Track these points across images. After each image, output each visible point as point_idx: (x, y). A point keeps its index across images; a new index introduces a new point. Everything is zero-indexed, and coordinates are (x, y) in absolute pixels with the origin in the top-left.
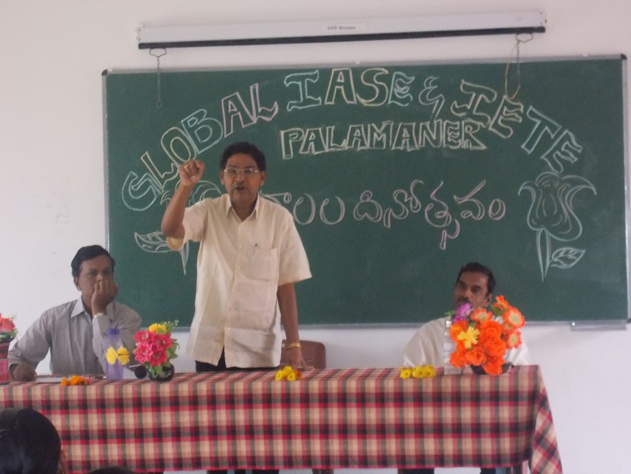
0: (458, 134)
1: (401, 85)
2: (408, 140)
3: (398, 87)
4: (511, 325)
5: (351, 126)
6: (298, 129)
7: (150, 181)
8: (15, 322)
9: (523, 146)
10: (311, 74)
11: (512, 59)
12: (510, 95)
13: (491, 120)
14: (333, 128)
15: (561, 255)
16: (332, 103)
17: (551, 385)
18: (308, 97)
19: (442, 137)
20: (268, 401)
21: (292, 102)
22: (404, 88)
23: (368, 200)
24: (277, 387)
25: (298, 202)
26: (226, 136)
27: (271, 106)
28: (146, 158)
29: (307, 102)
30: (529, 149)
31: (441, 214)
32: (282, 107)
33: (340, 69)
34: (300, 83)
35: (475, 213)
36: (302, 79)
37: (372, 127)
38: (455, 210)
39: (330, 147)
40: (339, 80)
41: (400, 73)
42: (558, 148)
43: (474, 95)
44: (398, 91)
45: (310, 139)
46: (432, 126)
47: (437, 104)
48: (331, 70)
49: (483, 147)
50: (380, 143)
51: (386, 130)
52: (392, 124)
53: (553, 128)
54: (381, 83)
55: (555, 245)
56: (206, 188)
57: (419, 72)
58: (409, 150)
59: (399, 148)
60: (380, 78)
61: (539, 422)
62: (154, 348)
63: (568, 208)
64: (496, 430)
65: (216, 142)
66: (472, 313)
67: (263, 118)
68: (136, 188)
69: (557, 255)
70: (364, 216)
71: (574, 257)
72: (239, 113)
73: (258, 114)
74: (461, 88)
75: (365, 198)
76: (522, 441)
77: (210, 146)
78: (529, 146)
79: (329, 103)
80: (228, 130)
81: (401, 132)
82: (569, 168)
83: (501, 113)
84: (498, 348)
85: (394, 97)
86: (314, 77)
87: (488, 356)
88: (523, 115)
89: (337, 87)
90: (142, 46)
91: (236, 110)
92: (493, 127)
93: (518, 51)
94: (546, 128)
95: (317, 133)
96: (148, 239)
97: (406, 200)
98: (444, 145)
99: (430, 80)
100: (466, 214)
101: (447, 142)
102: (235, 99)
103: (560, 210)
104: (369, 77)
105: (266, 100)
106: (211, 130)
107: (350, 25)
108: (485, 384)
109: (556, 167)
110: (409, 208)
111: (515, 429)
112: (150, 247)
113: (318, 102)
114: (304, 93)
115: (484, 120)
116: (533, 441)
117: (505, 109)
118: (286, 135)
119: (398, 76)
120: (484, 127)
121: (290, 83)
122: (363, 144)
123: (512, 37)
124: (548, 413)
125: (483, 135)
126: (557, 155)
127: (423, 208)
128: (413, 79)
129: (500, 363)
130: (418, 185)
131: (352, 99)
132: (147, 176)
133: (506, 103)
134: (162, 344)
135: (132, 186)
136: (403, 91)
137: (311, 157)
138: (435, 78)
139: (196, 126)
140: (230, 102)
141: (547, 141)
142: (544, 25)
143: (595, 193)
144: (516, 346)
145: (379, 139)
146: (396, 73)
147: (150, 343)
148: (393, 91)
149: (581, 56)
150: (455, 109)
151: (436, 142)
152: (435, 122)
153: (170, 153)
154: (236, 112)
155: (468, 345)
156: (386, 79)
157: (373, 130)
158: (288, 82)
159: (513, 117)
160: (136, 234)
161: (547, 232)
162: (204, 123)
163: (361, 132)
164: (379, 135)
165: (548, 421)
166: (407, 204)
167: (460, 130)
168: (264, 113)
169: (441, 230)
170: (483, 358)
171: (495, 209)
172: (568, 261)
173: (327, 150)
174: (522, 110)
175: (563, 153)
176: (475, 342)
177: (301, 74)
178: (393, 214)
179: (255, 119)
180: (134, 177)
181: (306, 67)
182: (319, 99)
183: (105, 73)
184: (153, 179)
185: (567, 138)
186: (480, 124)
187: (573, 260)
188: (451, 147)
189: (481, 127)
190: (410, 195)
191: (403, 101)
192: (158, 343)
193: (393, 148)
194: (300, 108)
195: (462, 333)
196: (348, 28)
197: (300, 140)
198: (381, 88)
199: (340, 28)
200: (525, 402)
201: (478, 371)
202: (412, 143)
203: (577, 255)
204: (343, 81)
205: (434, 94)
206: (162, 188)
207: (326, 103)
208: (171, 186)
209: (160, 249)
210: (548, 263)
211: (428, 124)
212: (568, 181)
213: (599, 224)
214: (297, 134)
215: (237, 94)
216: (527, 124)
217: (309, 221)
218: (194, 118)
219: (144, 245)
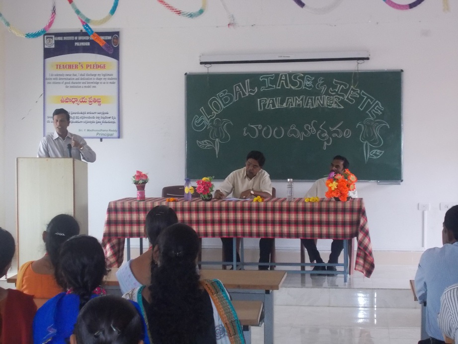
1: (309, 81)
3: (307, 81)
4: (351, 181)
5: (287, 98)
6: (265, 98)
7: (203, 119)
8: (148, 175)
9: (359, 107)
10: (271, 75)
11: (355, 70)
12: (354, 86)
13: (346, 96)
14: (280, 98)
15: (374, 153)
16: (280, 88)
17: (367, 206)
18: (270, 85)
19: (325, 103)
20: (250, 210)
21: (263, 87)
23: (294, 128)
24: (254, 204)
25: (264, 129)
26: (235, 101)
27: (254, 89)
28: (202, 110)
29: (269, 87)
30: (362, 108)
31: (324, 135)
32: (259, 89)
33: (283, 74)
34: (266, 79)
35: (338, 135)
36: (267, 77)
37: (296, 98)
38: (330, 133)
41: (308, 76)
42: (374, 108)
43: (339, 85)
44: (307, 83)
45: (270, 103)
46: (321, 98)
47: (324, 89)
48: (279, 74)
49: (342, 107)
50: (299, 105)
51: (302, 100)
52: (304, 97)
53: (372, 100)
54: (300, 80)
55: (371, 149)
56: (227, 122)
57: (316, 75)
58: (311, 108)
59: (307, 107)
60: (300, 78)
61: (362, 221)
62: (204, 187)
63: (377, 133)
64: (344, 224)
65: (231, 103)
66: (335, 175)
67: (251, 94)
69: (372, 153)
70: (292, 135)
72: (241, 91)
73: (249, 92)
74: (334, 82)
75: (292, 128)
76: (354, 229)
77: (229, 105)
78: (361, 107)
80: (236, 99)
81: (308, 101)
82: (378, 116)
83: (350, 93)
84: (346, 190)
85: (305, 86)
86: (272, 77)
87: (341, 193)
88: (359, 94)
89: (282, 81)
90: (201, 63)
92: (347, 99)
93: (358, 67)
94: (369, 100)
95: (273, 100)
96: (202, 143)
100: (334, 135)
101: (327, 105)
102: (239, 86)
103: (374, 134)
104: (295, 77)
105: (252, 86)
106: (229, 98)
108: (340, 205)
109: (373, 116)
110: (311, 132)
111: (352, 224)
112: (203, 146)
114: (268, 84)
115: (343, 96)
116: (359, 229)
117: (352, 91)
118: (260, 101)
120: (343, 99)
122: (292, 105)
123: (356, 61)
124: (365, 217)
125: (342, 102)
126: (373, 111)
127: (317, 132)
128: (313, 78)
129: (346, 197)
130: (315, 123)
131: (288, 86)
132: (202, 117)
133: (352, 89)
134: (207, 186)
135: (197, 121)
136: (309, 83)
137: (270, 110)
138: (322, 78)
139: (223, 97)
140: (237, 87)
141: (369, 105)
142: (369, 57)
143: (389, 127)
144: (353, 190)
145: (299, 103)
146: (306, 76)
147: (203, 185)
148: (305, 83)
149: (384, 70)
151: (323, 105)
152: (322, 96)
153: (212, 107)
154: (239, 91)
155: (333, 189)
156: (302, 78)
158: (261, 79)
159: (355, 95)
160: (197, 141)
161: (368, 143)
162: (226, 95)
163: (291, 100)
164: (299, 101)
165: (365, 221)
166: (310, 130)
167: (333, 100)
168: (251, 92)
169: (324, 141)
170: (339, 194)
171: (346, 133)
172: (375, 155)
173: (277, 107)
174: (359, 92)
175: (376, 110)
176: (336, 188)
178: (304, 135)
179: (247, 94)
180: (197, 117)
181: (269, 73)
182: (274, 86)
183: (186, 74)
184: (205, 118)
185: (377, 104)
186: (341, 97)
187: (379, 155)
188: (329, 107)
190: (311, 127)
191: (311, 87)
192: (206, 185)
193: (305, 107)
194: (266, 90)
195: (331, 184)
196: (287, 57)
197: (266, 103)
198: (301, 83)
199: (284, 57)
200: (356, 213)
201: (337, 200)
202: (312, 105)
203: (381, 153)
204: (284, 79)
205: (322, 85)
206: (208, 122)
207: (277, 88)
208: (212, 121)
209: (207, 147)
210: (368, 156)
211: (319, 97)
212: (378, 122)
213: (390, 140)
214: (265, 100)
215: (240, 83)
216: (361, 98)
217: (269, 137)
218: (222, 93)
219: (201, 146)
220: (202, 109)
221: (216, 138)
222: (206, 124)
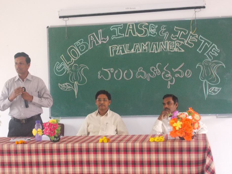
0: (174, 46)
1: (153, 29)
2: (155, 49)
3: (151, 29)
4: (195, 120)
5: (135, 44)
6: (116, 45)
7: (64, 65)
9: (198, 50)
10: (120, 25)
11: (193, 18)
12: (193, 32)
13: (186, 41)
14: (128, 45)
15: (212, 90)
16: (128, 36)
17: (212, 145)
18: (119, 34)
19: (168, 47)
20: (95, 151)
21: (113, 36)
22: (154, 30)
23: (141, 71)
24: (99, 145)
25: (116, 72)
26: (90, 49)
27: (106, 38)
28: (62, 57)
29: (119, 36)
31: (168, 76)
32: (110, 38)
33: (130, 24)
34: (116, 29)
35: (180, 75)
36: (117, 27)
38: (173, 74)
39: (127, 52)
40: (130, 28)
41: (152, 24)
42: (211, 50)
43: (179, 32)
44: (152, 31)
45: (120, 49)
46: (164, 43)
47: (166, 35)
48: (127, 24)
49: (183, 51)
50: (145, 50)
51: (148, 45)
52: (150, 43)
53: (209, 43)
54: (145, 28)
55: (210, 86)
56: (84, 67)
57: (159, 24)
58: (156, 52)
59: (152, 52)
60: (145, 27)
61: (208, 161)
63: (215, 73)
64: (189, 164)
65: (87, 51)
67: (103, 42)
68: (59, 68)
69: (211, 90)
70: (140, 76)
71: (217, 91)
72: (95, 40)
73: (101, 40)
74: (175, 29)
75: (140, 70)
76: (200, 168)
77: (85, 52)
78: (200, 50)
79: (127, 36)
80: (91, 47)
81: (153, 46)
82: (215, 58)
83: (189, 38)
84: (190, 130)
85: (150, 33)
86: (121, 27)
87: (186, 133)
88: (198, 39)
89: (129, 30)
90: (60, 17)
91: (93, 39)
92: (186, 43)
93: (195, 15)
94: (206, 43)
95: (122, 47)
96: (63, 86)
97: (155, 71)
99: (163, 27)
100: (177, 75)
101: (170, 49)
102: (93, 35)
103: (212, 74)
104: (141, 26)
105: (104, 35)
106: (85, 46)
107: (134, 7)
109: (210, 58)
110: (156, 73)
111: (197, 163)
112: (64, 88)
113: (123, 36)
115: (183, 41)
116: (205, 168)
117: (191, 37)
118: (111, 48)
119: (151, 26)
120: (183, 43)
121: (113, 29)
122: (139, 50)
123: (193, 10)
124: (211, 157)
125: (183, 46)
126: (210, 53)
127: (161, 73)
128: (157, 26)
129: (191, 136)
130: (159, 65)
131: (135, 34)
132: (63, 63)
133: (191, 35)
135: (58, 67)
136: (153, 31)
137: (120, 55)
138: (165, 26)
139: (80, 45)
140: (91, 36)
141: (206, 48)
142: (205, 6)
143: (225, 67)
144: (198, 129)
145: (145, 49)
146: (151, 24)
147: (49, 127)
148: (150, 31)
149: (219, 17)
150: (172, 37)
151: (166, 49)
152: (165, 42)
153: (71, 55)
154: (93, 40)
155: (177, 128)
156: (147, 27)
157: (143, 45)
158: (112, 29)
159: (194, 39)
160: (59, 84)
161: (207, 81)
162: (82, 44)
163: (138, 46)
164: (145, 47)
165: (211, 160)
166: (155, 72)
168: (104, 40)
169: (168, 81)
170: (184, 134)
171: (187, 74)
172: (215, 92)
173: (126, 53)
174: (197, 37)
175: (213, 52)
176: (180, 127)
177: (117, 26)
178: (150, 76)
179: (100, 42)
180: (58, 64)
181: (118, 23)
182: (123, 34)
183: (48, 27)
184: (65, 64)
185: (214, 47)
186: (182, 42)
187: (217, 92)
188: (171, 51)
189: (182, 43)
190: (156, 69)
191: (154, 35)
192: (52, 127)
193: (150, 52)
194: (116, 38)
195: (175, 123)
196: (133, 8)
197: (116, 49)
198: (145, 30)
199: (130, 8)
200: (202, 152)
201: (182, 139)
202: (157, 50)
203: (218, 90)
204: (132, 28)
205: (165, 32)
206: (68, 67)
207: (126, 36)
208: (71, 67)
209: (67, 89)
210: (207, 93)
211: (162, 43)
212: (215, 62)
213: (227, 79)
214: (115, 47)
215: (94, 33)
216: (199, 42)
217: (120, 79)
218: (79, 42)
219: (62, 88)
221: (75, 81)
222: (66, 69)
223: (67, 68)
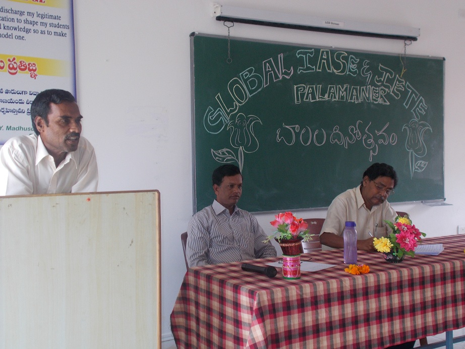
0: (378, 95)
1: (353, 64)
2: (355, 97)
3: (351, 64)
5: (329, 86)
6: (303, 85)
7: (221, 113)
9: (404, 104)
10: (310, 51)
11: (402, 54)
12: (400, 75)
13: (392, 88)
14: (321, 86)
15: (419, 165)
16: (321, 71)
18: (308, 65)
19: (371, 96)
21: (300, 68)
22: (355, 65)
23: (337, 132)
25: (303, 132)
26: (265, 86)
27: (289, 69)
29: (308, 68)
30: (407, 106)
31: (370, 141)
32: (295, 70)
33: (324, 50)
34: (304, 56)
35: (384, 142)
36: (305, 53)
37: (339, 87)
38: (376, 139)
39: (319, 98)
40: (324, 57)
41: (353, 56)
42: (418, 106)
43: (385, 73)
45: (309, 92)
46: (366, 88)
47: (369, 76)
48: (320, 50)
49: (388, 103)
50: (342, 97)
51: (346, 90)
52: (349, 86)
53: (416, 95)
54: (344, 61)
55: (416, 159)
56: (254, 120)
57: (362, 56)
58: (356, 103)
59: (352, 101)
60: (344, 58)
63: (421, 139)
65: (260, 90)
67: (285, 76)
68: (212, 118)
69: (417, 165)
70: (335, 141)
72: (272, 72)
73: (282, 74)
74: (380, 68)
75: (335, 130)
77: (256, 92)
80: (266, 83)
81: (353, 92)
82: (422, 117)
83: (396, 85)
85: (350, 71)
86: (311, 53)
88: (405, 87)
89: (323, 61)
91: (271, 70)
92: (392, 92)
93: (405, 50)
94: (414, 95)
96: (219, 154)
97: (354, 132)
98: (372, 101)
99: (366, 62)
100: (381, 141)
101: (373, 99)
102: (270, 62)
103: (419, 141)
104: (339, 57)
106: (257, 82)
107: (337, 23)
109: (418, 117)
110: (355, 136)
112: (220, 159)
113: (313, 69)
114: (306, 63)
115: (388, 88)
117: (397, 82)
118: (297, 88)
120: (389, 92)
121: (299, 56)
122: (335, 98)
123: (403, 41)
125: (388, 96)
126: (417, 110)
127: (362, 137)
128: (358, 60)
130: (360, 124)
131: (330, 70)
132: (219, 110)
133: (398, 80)
135: (211, 116)
136: (353, 67)
137: (309, 103)
138: (368, 61)
139: (249, 78)
140: (267, 64)
141: (413, 102)
142: (417, 36)
143: (431, 131)
145: (342, 95)
146: (351, 56)
148: (349, 66)
149: (428, 56)
150: (377, 81)
151: (368, 99)
152: (368, 87)
153: (233, 95)
156: (346, 58)
159: (400, 87)
160: (212, 150)
161: (413, 152)
162: (253, 76)
163: (334, 90)
164: (342, 92)
166: (355, 134)
167: (379, 93)
168: (286, 73)
169: (370, 150)
171: (392, 140)
172: (421, 168)
173: (317, 100)
174: (404, 84)
175: (420, 109)
177: (306, 50)
178: (349, 140)
179: (281, 78)
180: (211, 110)
181: (307, 47)
182: (314, 67)
183: (192, 34)
184: (223, 112)
185: (421, 101)
186: (387, 90)
187: (423, 168)
188: (375, 102)
189: (387, 92)
190: (356, 129)
191: (354, 73)
193: (349, 101)
194: (305, 72)
197: (304, 92)
198: (344, 64)
199: (332, 23)
203: (425, 165)
204: (326, 58)
205: (368, 70)
206: (228, 118)
207: (318, 70)
208: (233, 117)
209: (226, 161)
210: (414, 169)
212: (422, 124)
213: (433, 148)
214: (303, 88)
215: (271, 59)
216: (406, 92)
217: (308, 144)
218: (247, 73)
219: (217, 158)
220: (218, 97)
221: (239, 145)
222: (225, 122)
223: (226, 119)
